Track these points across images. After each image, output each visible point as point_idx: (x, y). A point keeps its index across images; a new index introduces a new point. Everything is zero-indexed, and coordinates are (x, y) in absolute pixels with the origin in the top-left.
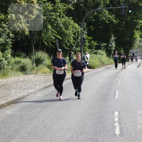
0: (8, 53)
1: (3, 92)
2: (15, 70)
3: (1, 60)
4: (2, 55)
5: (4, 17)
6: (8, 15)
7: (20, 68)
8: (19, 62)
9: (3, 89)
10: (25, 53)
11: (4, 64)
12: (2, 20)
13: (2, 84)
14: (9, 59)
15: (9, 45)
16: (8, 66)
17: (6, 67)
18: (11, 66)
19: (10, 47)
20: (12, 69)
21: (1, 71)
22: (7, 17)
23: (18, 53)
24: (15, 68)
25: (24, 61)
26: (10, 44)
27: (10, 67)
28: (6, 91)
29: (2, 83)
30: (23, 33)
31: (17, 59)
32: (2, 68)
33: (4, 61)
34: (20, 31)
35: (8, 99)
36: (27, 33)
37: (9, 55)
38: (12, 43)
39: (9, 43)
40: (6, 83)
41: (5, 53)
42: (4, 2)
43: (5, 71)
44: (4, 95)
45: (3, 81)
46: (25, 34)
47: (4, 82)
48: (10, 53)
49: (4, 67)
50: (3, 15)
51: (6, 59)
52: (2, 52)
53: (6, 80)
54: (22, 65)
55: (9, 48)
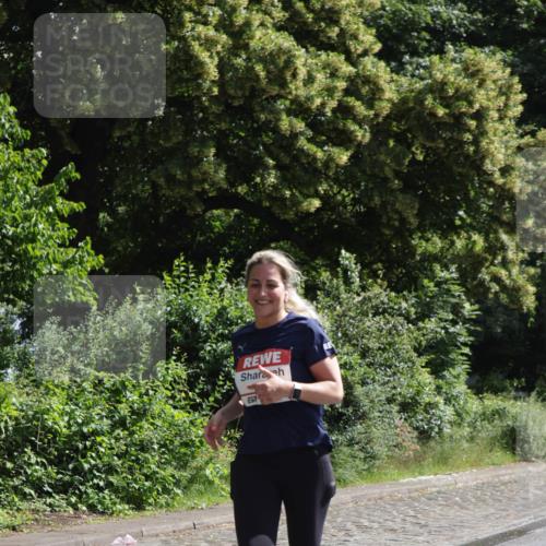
0: (457, 377)
1: (441, 515)
2: (485, 442)
3: (429, 404)
4: (434, 387)
5: (440, 245)
6: (455, 238)
7: (504, 435)
8: (499, 413)
9: (440, 505)
10: (523, 380)
11: (440, 418)
12: (435, 258)
13: (434, 489)
14: (462, 402)
15: (459, 348)
16: (455, 428)
17: (447, 430)
18: (468, 429)
19: (462, 354)
20: (472, 439)
21: (432, 444)
22: (453, 243)
23: (495, 383)
24: (483, 435)
25: (518, 409)
26: (465, 344)
27: (466, 431)
28: (452, 513)
29: (435, 486)
30: (512, 302)
31: (492, 402)
32: (433, 434)
33: (442, 407)
34: (504, 298)
35: (462, 537)
36: (530, 302)
37: (461, 388)
38: (472, 339)
39: (462, 339)
40: (451, 488)
41: (443, 377)
42: (442, 187)
43: (447, 446)
44: (443, 523)
45: (439, 480)
46: (521, 306)
47: (442, 483)
48: (464, 377)
49: (441, 430)
50: (436, 239)
51: (448, 401)
52: (432, 373)
53: (449, 478)
54: (509, 423)
55: (460, 357)
